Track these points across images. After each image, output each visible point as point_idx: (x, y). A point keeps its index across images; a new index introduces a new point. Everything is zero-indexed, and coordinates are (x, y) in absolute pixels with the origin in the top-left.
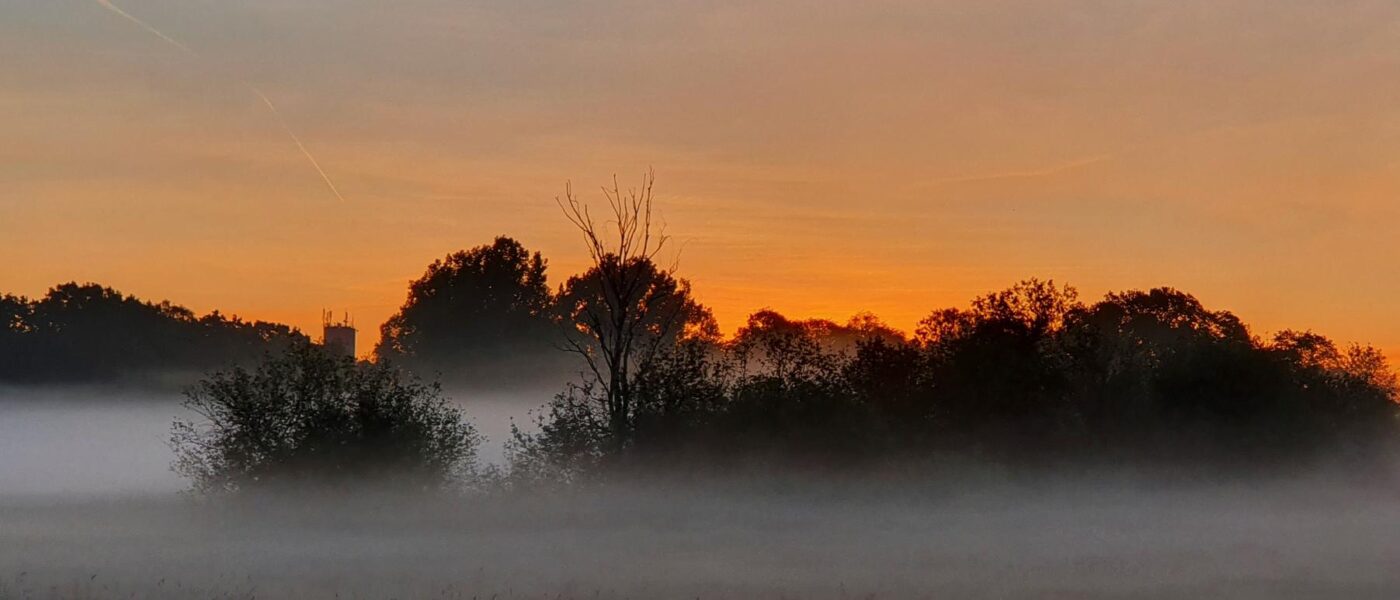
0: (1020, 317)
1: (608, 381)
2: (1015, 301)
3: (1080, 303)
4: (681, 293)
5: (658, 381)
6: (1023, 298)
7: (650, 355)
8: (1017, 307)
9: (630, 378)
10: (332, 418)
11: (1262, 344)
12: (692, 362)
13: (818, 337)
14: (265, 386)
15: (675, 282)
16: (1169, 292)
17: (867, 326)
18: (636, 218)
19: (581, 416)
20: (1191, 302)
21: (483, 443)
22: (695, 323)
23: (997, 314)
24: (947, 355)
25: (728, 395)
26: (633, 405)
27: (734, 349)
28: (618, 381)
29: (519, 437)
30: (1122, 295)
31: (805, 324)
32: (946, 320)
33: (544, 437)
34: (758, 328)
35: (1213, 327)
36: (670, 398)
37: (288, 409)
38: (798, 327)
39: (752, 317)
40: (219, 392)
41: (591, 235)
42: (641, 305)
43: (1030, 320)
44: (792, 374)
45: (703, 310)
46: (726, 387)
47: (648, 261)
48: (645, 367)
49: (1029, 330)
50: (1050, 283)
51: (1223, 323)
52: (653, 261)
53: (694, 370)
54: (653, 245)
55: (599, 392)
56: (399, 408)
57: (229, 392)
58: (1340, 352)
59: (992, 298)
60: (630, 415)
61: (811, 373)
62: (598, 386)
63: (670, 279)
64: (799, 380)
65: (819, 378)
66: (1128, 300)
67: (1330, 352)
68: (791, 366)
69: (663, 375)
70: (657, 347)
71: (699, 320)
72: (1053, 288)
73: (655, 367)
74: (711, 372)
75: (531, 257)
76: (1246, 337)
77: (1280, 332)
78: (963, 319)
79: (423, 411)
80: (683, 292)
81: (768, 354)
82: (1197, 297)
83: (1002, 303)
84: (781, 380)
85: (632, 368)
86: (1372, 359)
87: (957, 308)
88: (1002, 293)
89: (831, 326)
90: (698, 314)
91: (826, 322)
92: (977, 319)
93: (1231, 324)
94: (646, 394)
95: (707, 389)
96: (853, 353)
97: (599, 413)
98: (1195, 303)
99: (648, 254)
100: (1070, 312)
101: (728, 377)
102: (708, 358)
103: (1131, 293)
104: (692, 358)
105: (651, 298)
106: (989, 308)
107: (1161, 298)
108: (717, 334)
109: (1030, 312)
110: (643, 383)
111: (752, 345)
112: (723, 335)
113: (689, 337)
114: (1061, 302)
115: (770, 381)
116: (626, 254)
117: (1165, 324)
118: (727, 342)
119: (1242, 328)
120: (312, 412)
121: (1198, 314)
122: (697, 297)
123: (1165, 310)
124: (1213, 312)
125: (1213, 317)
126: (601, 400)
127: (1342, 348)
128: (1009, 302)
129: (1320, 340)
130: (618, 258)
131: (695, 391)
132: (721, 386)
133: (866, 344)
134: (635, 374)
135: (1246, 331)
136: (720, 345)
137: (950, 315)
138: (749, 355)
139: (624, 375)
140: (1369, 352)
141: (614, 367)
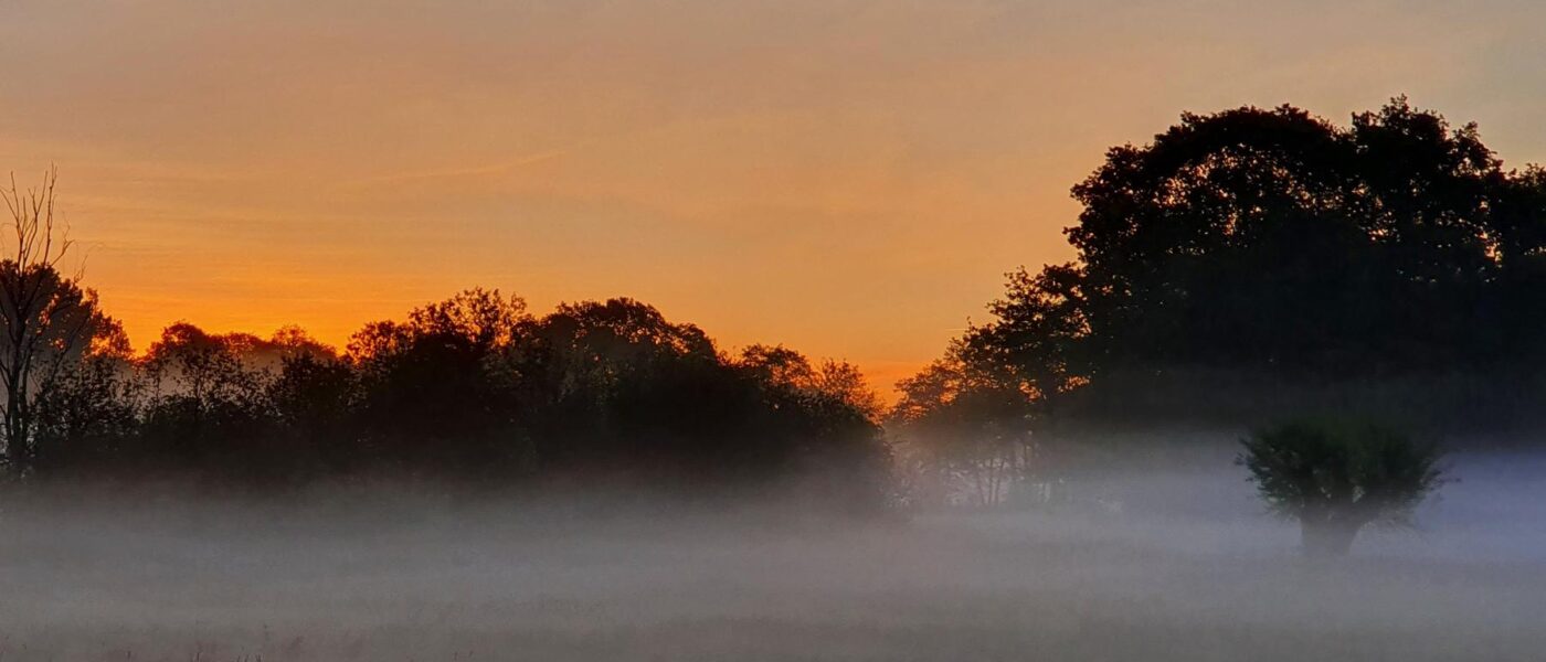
0: (463, 331)
1: (5, 402)
2: (458, 313)
3: (529, 315)
4: (88, 304)
5: (61, 402)
6: (466, 309)
7: (53, 373)
8: (459, 319)
9: (30, 398)
11: (729, 361)
12: (100, 381)
13: (240, 351)
15: (81, 291)
16: (628, 302)
17: (294, 341)
18: (36, 220)
20: (653, 313)
22: (103, 338)
23: (437, 327)
24: (382, 372)
25: (140, 417)
26: (33, 429)
27: (147, 366)
28: (16, 402)
30: (576, 307)
31: (226, 339)
32: (381, 334)
34: (173, 343)
35: (676, 342)
36: (75, 421)
38: (217, 343)
39: (166, 331)
42: (44, 318)
43: (475, 334)
44: (211, 394)
45: (112, 323)
46: (138, 409)
47: (50, 269)
48: (47, 385)
49: (473, 344)
50: (496, 293)
51: (687, 338)
52: (57, 268)
53: (101, 389)
54: (54, 252)
58: (814, 369)
59: (432, 310)
60: (30, 439)
61: (232, 392)
63: (76, 288)
64: (218, 401)
65: (240, 398)
66: (582, 312)
67: (803, 369)
68: (209, 385)
69: (67, 396)
70: (61, 364)
71: (108, 333)
72: (499, 299)
73: (58, 387)
74: (120, 392)
76: (713, 352)
77: (749, 347)
78: (400, 333)
80: (91, 302)
81: (184, 372)
82: (658, 308)
83: (443, 315)
84: (198, 401)
85: (32, 388)
86: (847, 376)
87: (392, 320)
88: (443, 304)
89: (254, 340)
90: (108, 327)
91: (248, 336)
92: (415, 333)
93: (696, 338)
94: (48, 418)
95: (116, 410)
96: (277, 372)
98: (656, 315)
99: (50, 260)
100: (518, 325)
101: (139, 397)
102: (117, 376)
103: (586, 305)
104: (99, 376)
105: (54, 310)
106: (428, 321)
107: (619, 310)
108: (128, 350)
109: (474, 325)
110: (45, 404)
111: (167, 362)
112: (134, 351)
113: (97, 353)
114: (508, 315)
115: (186, 401)
116: (25, 260)
117: (625, 339)
118: (139, 359)
119: (707, 343)
121: (659, 327)
122: (105, 308)
123: (624, 322)
124: (675, 325)
125: (676, 331)
127: (816, 365)
128: (451, 314)
129: (792, 355)
130: (17, 265)
131: (102, 413)
132: (131, 407)
133: (293, 361)
134: (36, 395)
135: (712, 346)
136: (131, 362)
137: (386, 328)
138: (163, 373)
139: (23, 396)
140: (845, 369)
141: (12, 388)
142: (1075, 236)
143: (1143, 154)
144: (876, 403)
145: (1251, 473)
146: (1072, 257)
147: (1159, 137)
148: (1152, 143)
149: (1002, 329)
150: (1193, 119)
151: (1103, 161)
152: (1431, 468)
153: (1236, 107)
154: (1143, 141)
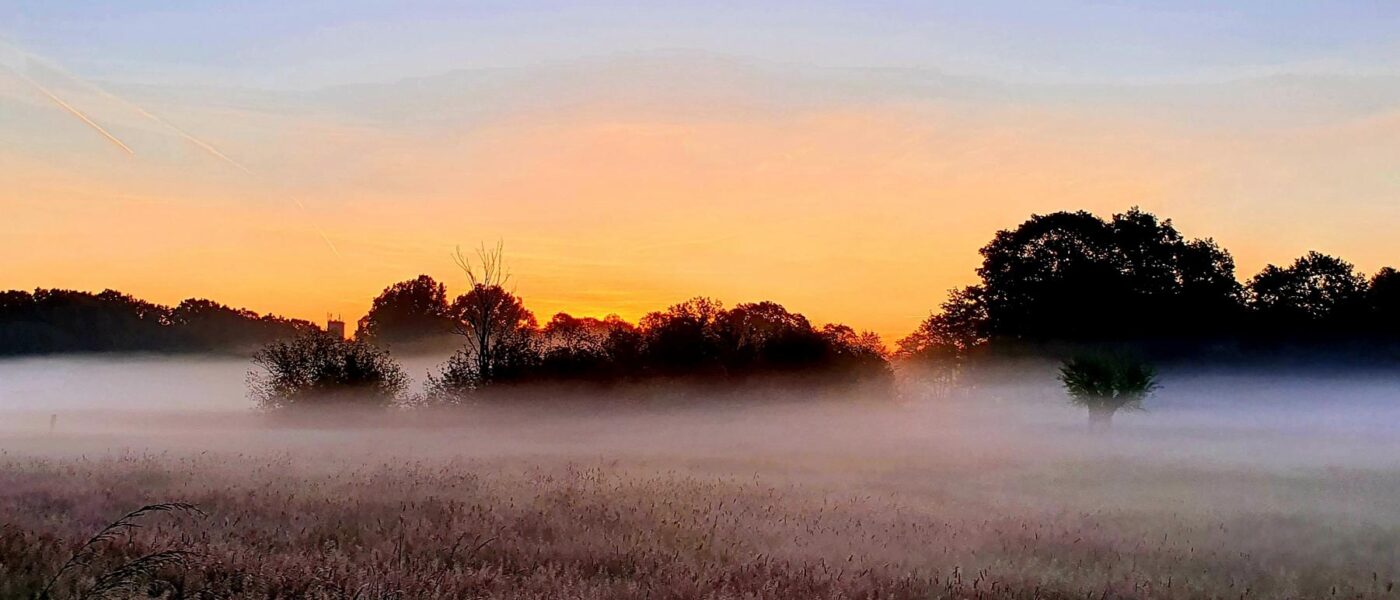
0: (693, 316)
1: (479, 349)
2: (690, 308)
3: (724, 309)
4: (517, 304)
5: (505, 350)
6: (694, 306)
7: (501, 336)
8: (691, 311)
9: (490, 348)
10: (331, 369)
11: (817, 331)
12: (523, 340)
13: (589, 326)
14: (296, 352)
15: (514, 298)
16: (769, 303)
17: (614, 321)
18: (494, 264)
19: (465, 368)
20: (781, 308)
21: (412, 382)
22: (524, 320)
23: (681, 315)
24: (655, 336)
25: (542, 357)
26: (491, 362)
27: (545, 333)
28: (484, 350)
29: (431, 379)
30: (745, 305)
31: (582, 320)
32: (654, 318)
33: (445, 379)
34: (557, 322)
35: (792, 321)
36: (511, 358)
37: (308, 365)
38: (578, 321)
39: (554, 316)
40: (273, 356)
41: (470, 273)
42: (496, 310)
43: (698, 318)
44: (575, 346)
45: (528, 312)
46: (541, 353)
47: (500, 287)
48: (498, 342)
49: (697, 323)
50: (708, 299)
51: (797, 320)
52: (503, 287)
53: (524, 344)
54: (502, 280)
55: (473, 355)
56: (368, 363)
57: (277, 355)
58: (857, 335)
59: (679, 306)
60: (490, 367)
61: (585, 346)
62: (474, 352)
63: (511, 296)
64: (578, 349)
65: (589, 347)
66: (748, 308)
67: (852, 334)
68: (575, 342)
69: (507, 347)
70: (505, 332)
71: (526, 318)
72: (709, 301)
73: (503, 343)
74: (533, 344)
75: (438, 285)
76: (809, 326)
77: (826, 324)
78: (663, 317)
79: (380, 365)
80: (519, 303)
81: (563, 336)
82: (784, 306)
83: (684, 309)
84: (569, 349)
86: (873, 337)
87: (660, 311)
88: (684, 304)
89: (595, 321)
90: (527, 315)
91: (593, 319)
92: (670, 317)
93: (801, 319)
94: (499, 357)
95: (531, 353)
96: (607, 335)
97: (474, 367)
98: (783, 309)
99: (500, 284)
100: (719, 314)
101: (542, 348)
102: (531, 338)
103: (750, 304)
104: (523, 338)
105: (501, 307)
106: (677, 312)
107: (765, 306)
108: (536, 325)
109: (698, 314)
110: (497, 350)
111: (555, 331)
112: (539, 326)
113: (522, 326)
114: (714, 309)
115: (564, 349)
116: (488, 283)
117: (767, 321)
118: (541, 329)
119: (807, 322)
120: (321, 366)
121: (784, 315)
122: (526, 306)
123: (768, 313)
124: (792, 314)
125: (792, 317)
126: (476, 360)
127: (858, 333)
128: (687, 309)
129: (847, 328)
130: (484, 286)
131: (525, 355)
132: (538, 352)
133: (614, 330)
134: (493, 346)
135: (809, 324)
136: (538, 331)
137: (657, 315)
138: (553, 336)
139: (487, 346)
140: (872, 335)
141: (482, 342)
142: (981, 272)
143: (1012, 234)
144: (886, 351)
145: (1065, 384)
146: (979, 282)
147: (1020, 226)
148: (1017, 228)
149: (946, 316)
150: (1036, 217)
151: (994, 237)
152: (1150, 381)
153: (1057, 212)
154: (1013, 228)
